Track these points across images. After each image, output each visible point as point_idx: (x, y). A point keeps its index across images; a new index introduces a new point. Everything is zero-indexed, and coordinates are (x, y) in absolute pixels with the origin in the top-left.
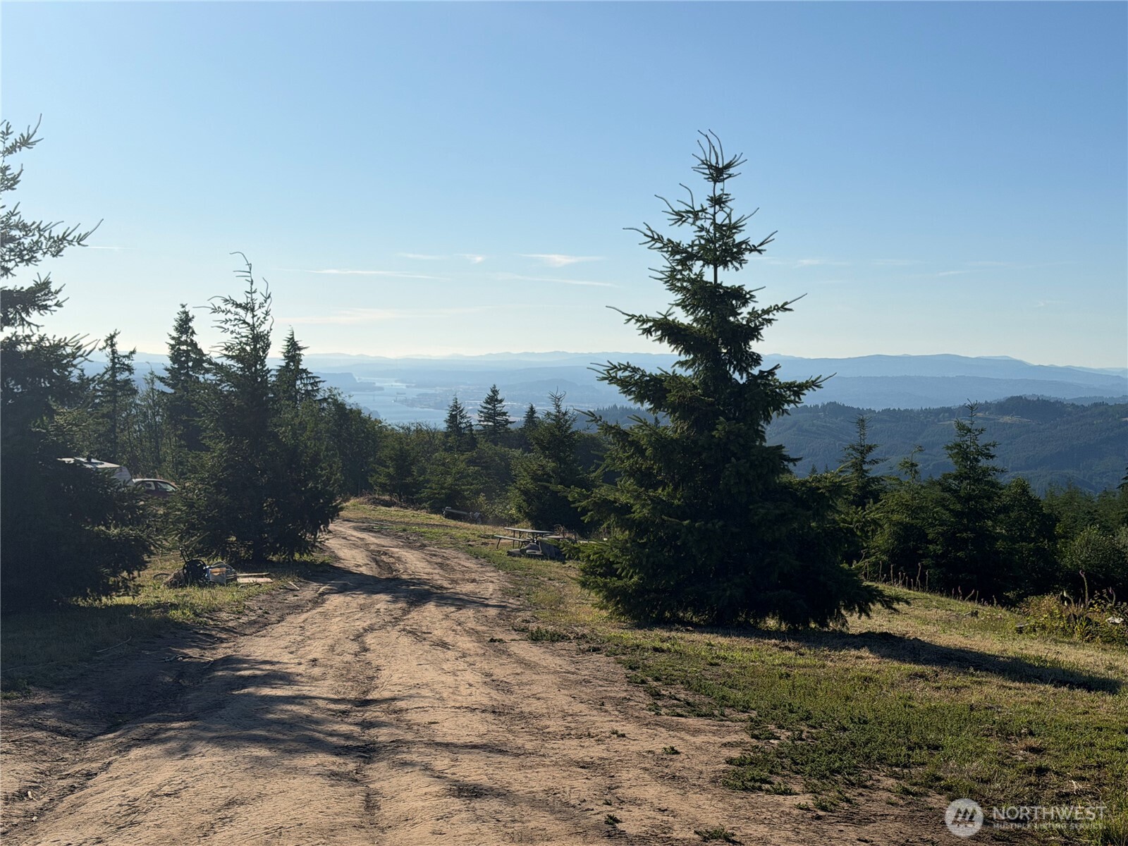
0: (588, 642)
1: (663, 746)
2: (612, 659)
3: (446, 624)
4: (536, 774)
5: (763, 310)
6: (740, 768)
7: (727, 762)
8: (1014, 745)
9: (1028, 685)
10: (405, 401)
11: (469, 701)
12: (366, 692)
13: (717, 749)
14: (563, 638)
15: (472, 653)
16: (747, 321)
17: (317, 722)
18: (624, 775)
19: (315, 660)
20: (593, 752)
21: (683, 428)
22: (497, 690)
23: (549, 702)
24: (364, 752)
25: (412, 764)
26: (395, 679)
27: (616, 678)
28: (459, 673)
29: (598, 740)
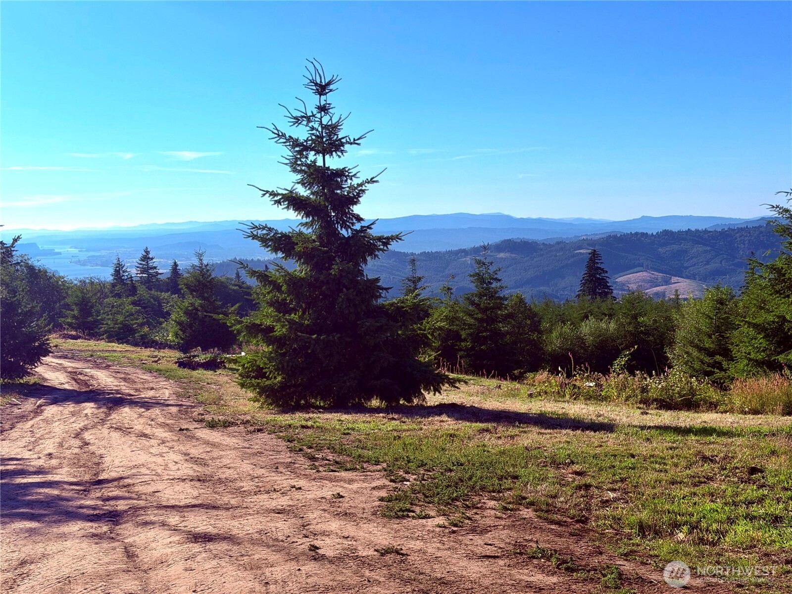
0: (251, 425)
1: (331, 493)
2: (273, 436)
3: (142, 420)
4: (247, 521)
5: (358, 184)
6: (389, 503)
7: (380, 500)
8: (564, 471)
9: (555, 431)
10: (78, 262)
11: (179, 474)
12: (96, 474)
13: (370, 492)
14: (231, 424)
15: (169, 440)
16: (347, 192)
17: (67, 500)
18: (311, 516)
19: (50, 454)
20: (281, 502)
21: (307, 270)
22: (197, 464)
23: (238, 470)
24: (111, 517)
25: (152, 523)
26: (117, 463)
27: (280, 449)
28: (164, 455)
29: (283, 493)
